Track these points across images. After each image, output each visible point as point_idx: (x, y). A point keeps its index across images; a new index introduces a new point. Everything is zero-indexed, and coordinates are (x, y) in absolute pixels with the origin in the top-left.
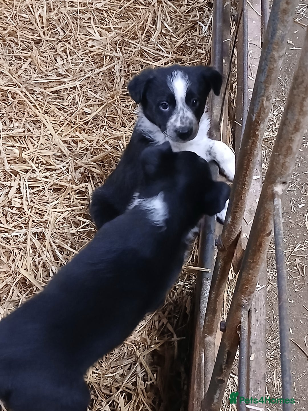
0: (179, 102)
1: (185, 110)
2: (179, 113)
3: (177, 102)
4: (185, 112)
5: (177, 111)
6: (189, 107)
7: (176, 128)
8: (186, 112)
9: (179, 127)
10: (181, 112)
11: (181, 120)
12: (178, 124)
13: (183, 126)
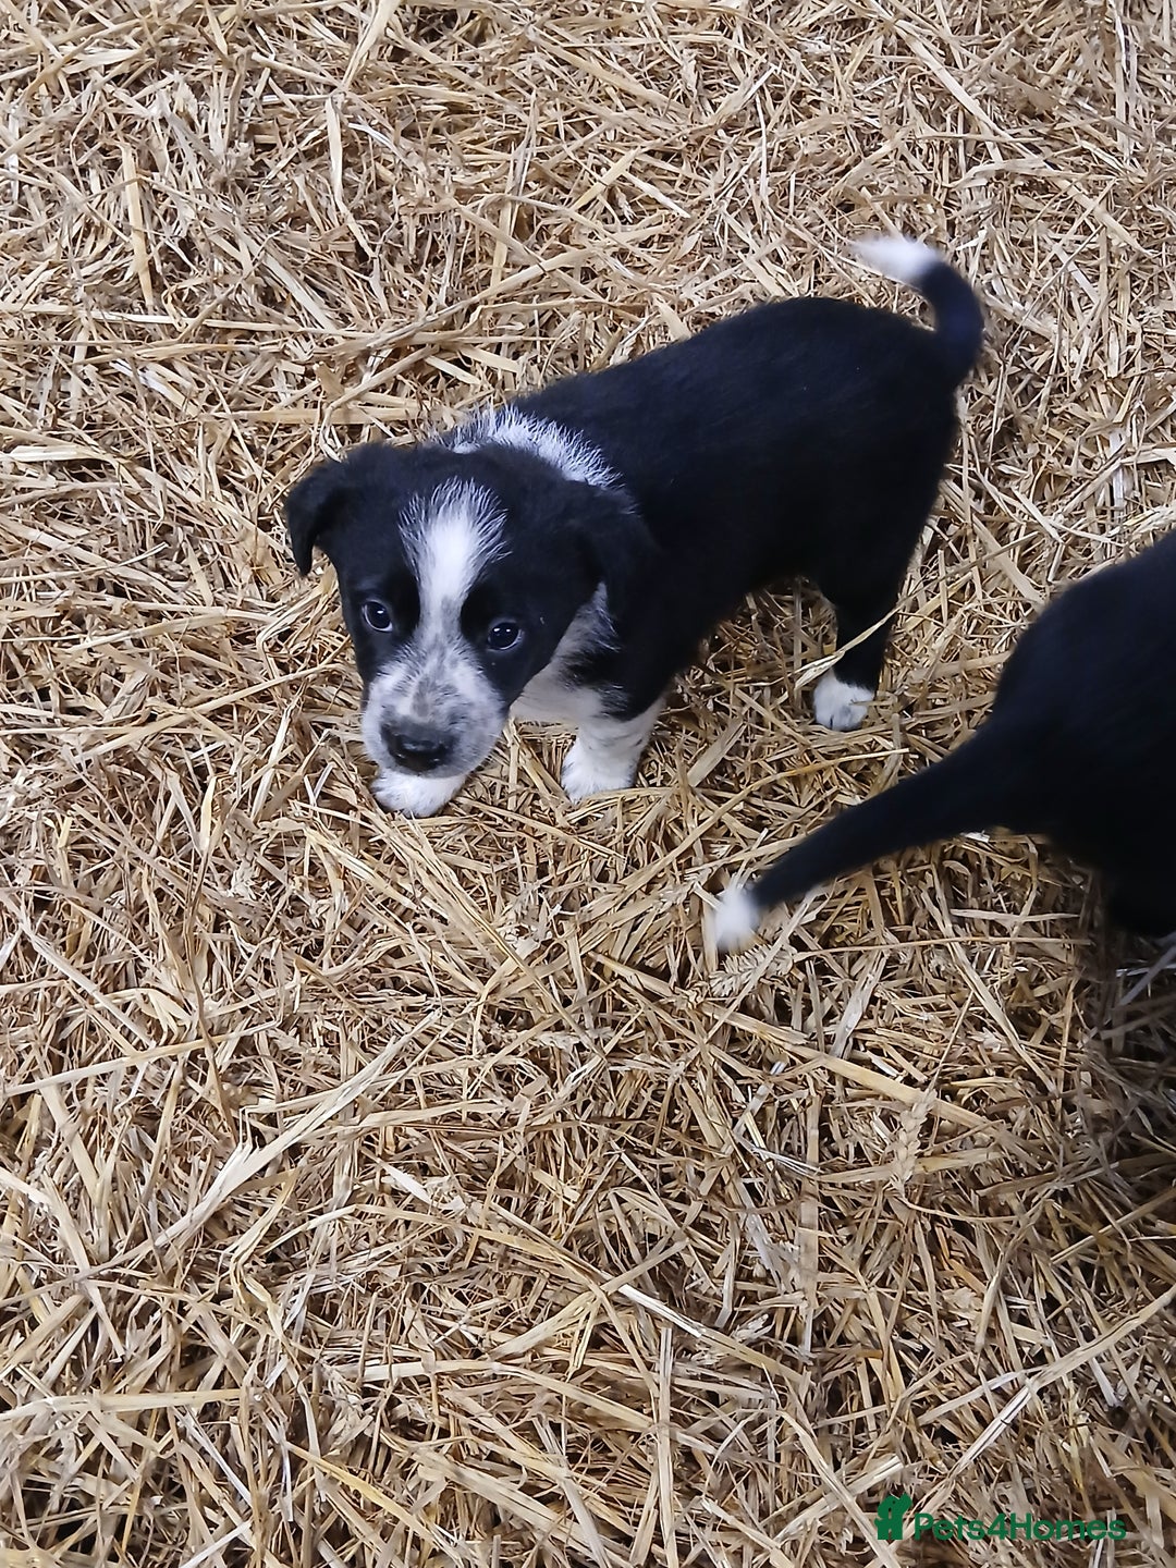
0: (433, 613)
1: (451, 652)
2: (422, 659)
3: (423, 612)
4: (446, 663)
5: (416, 649)
6: (467, 646)
7: (393, 722)
8: (454, 663)
9: (405, 718)
10: (432, 663)
11: (420, 695)
12: (404, 708)
13: (418, 719)
